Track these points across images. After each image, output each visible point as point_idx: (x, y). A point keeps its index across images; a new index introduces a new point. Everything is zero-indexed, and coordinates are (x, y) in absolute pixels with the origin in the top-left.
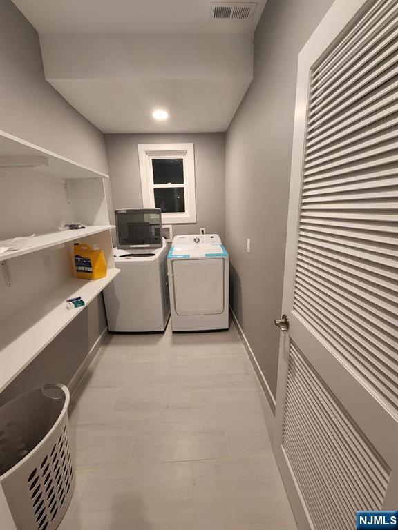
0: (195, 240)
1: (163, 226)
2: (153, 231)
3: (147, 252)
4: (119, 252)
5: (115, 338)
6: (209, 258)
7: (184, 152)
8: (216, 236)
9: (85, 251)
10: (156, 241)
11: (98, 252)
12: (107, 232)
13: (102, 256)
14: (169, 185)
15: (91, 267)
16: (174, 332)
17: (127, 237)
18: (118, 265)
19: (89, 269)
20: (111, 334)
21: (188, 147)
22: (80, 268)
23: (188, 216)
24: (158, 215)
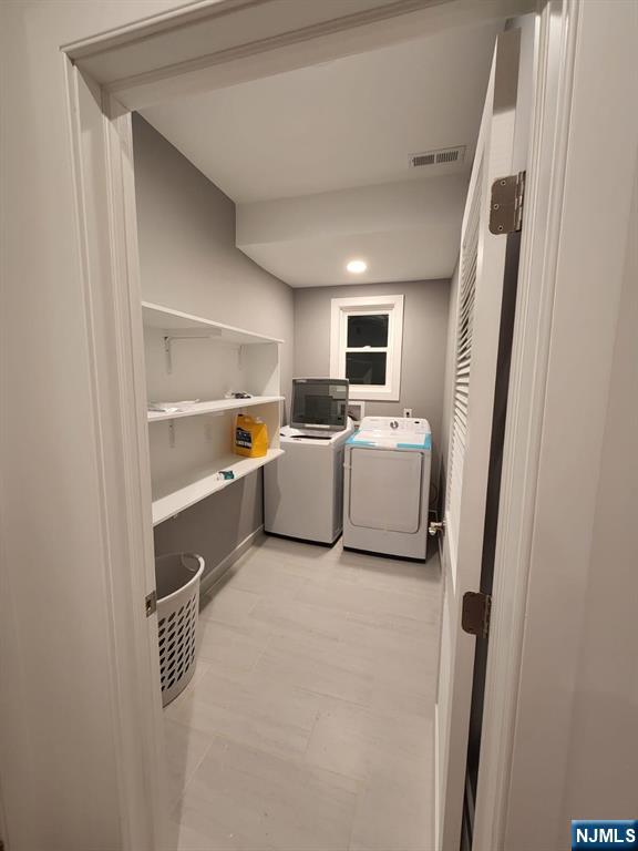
0: (392, 424)
1: (350, 403)
2: (339, 408)
3: (325, 434)
4: (290, 432)
5: (271, 541)
6: (401, 449)
7: (391, 307)
8: (424, 422)
9: (248, 424)
10: (340, 422)
11: (261, 426)
12: (276, 403)
13: (264, 432)
14: (367, 349)
15: (250, 441)
16: (346, 549)
17: (303, 414)
18: (283, 446)
19: (249, 444)
20: (266, 535)
21: (396, 300)
22: (240, 443)
23: (388, 391)
24: (345, 387)
